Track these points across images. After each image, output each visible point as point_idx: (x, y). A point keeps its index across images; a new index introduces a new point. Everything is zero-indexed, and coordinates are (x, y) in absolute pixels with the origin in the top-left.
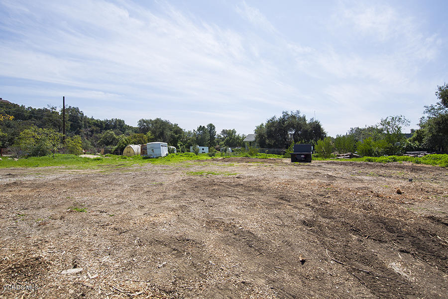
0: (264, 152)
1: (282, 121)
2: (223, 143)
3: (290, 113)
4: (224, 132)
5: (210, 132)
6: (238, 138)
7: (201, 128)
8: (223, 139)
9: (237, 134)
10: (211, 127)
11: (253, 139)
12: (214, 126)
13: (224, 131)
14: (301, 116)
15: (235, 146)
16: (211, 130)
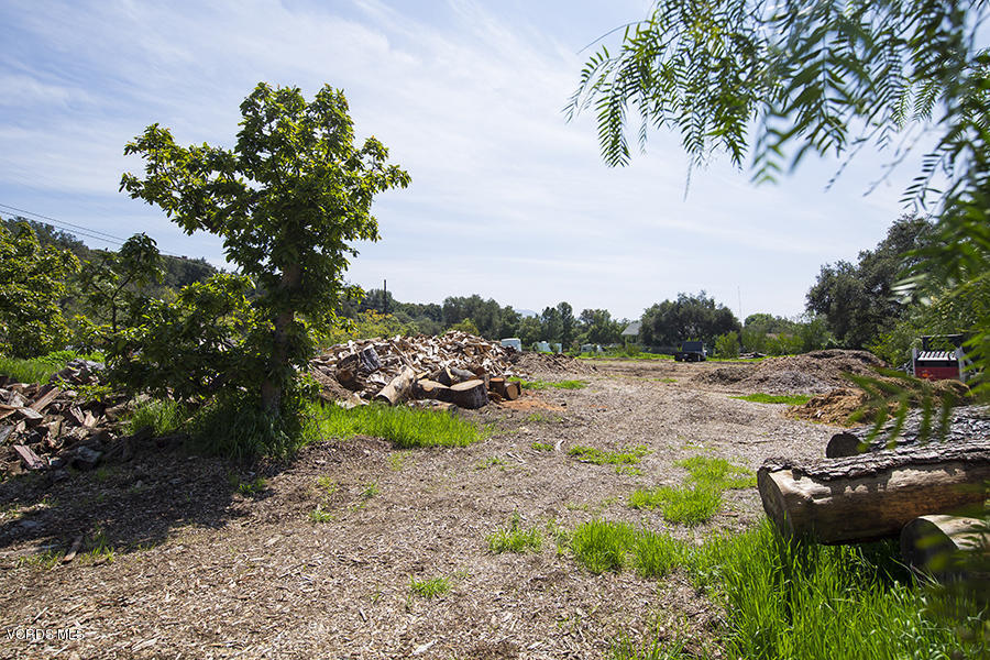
0: (647, 351)
1: (677, 306)
2: (585, 335)
3: (688, 295)
4: (586, 314)
5: (563, 317)
6: (615, 326)
7: (549, 312)
8: (585, 329)
9: (612, 319)
10: (565, 307)
11: (635, 332)
12: (570, 307)
13: (586, 311)
14: (708, 298)
15: (608, 342)
16: (564, 313)
